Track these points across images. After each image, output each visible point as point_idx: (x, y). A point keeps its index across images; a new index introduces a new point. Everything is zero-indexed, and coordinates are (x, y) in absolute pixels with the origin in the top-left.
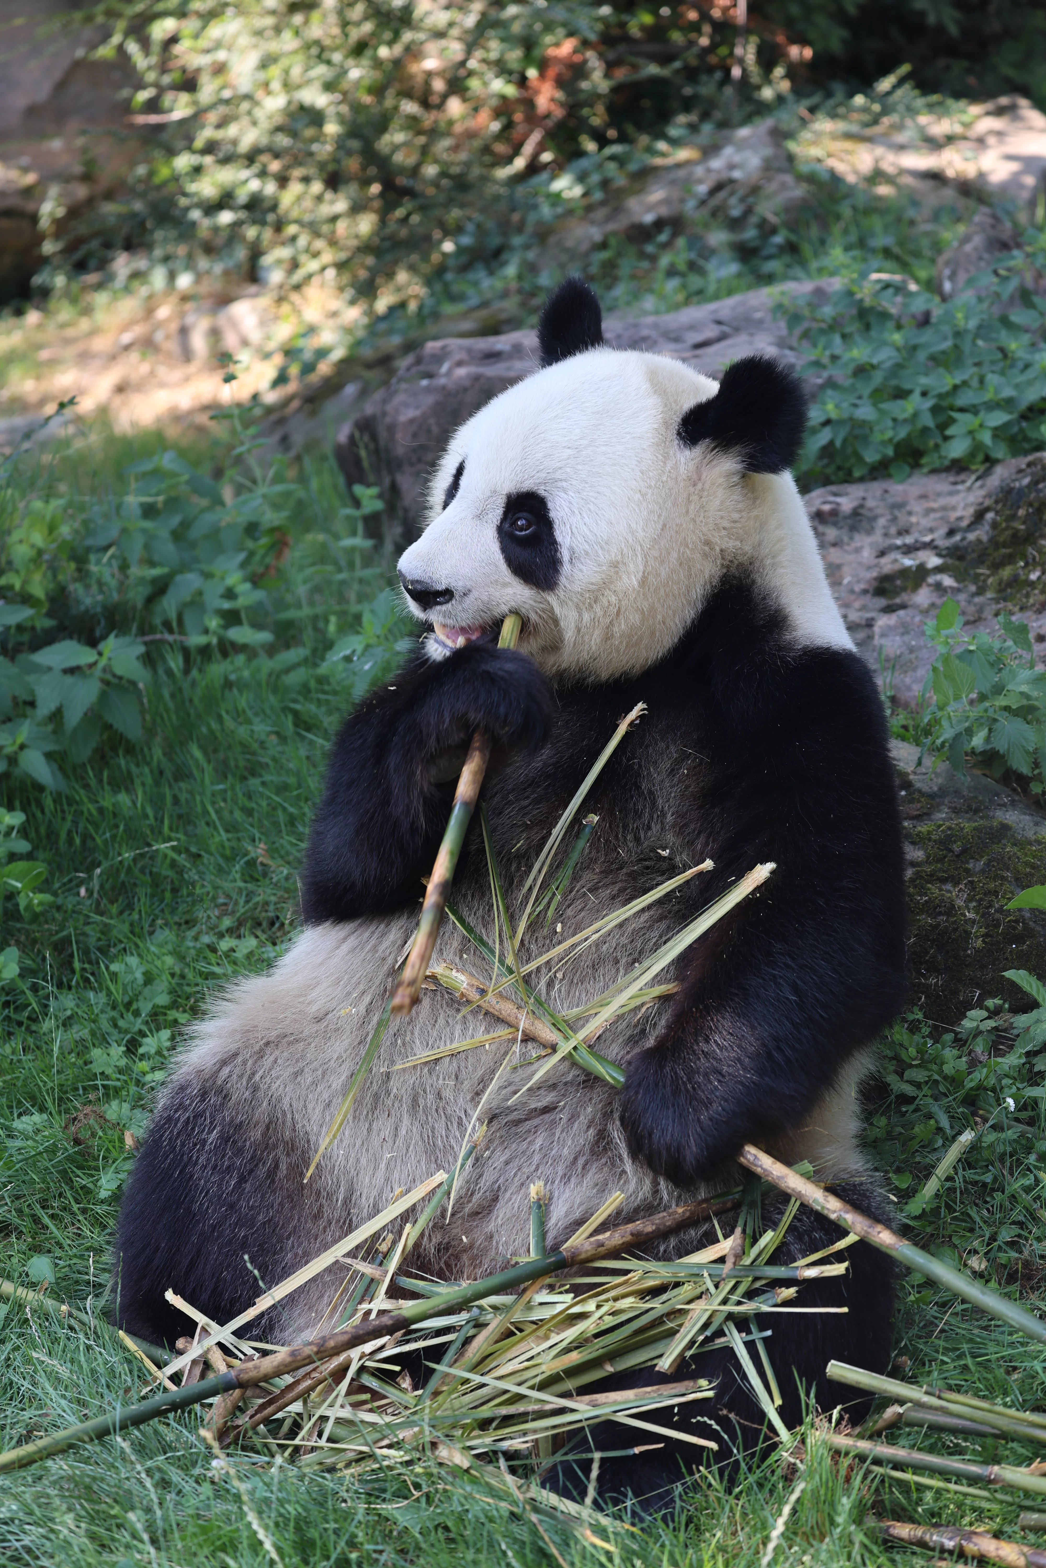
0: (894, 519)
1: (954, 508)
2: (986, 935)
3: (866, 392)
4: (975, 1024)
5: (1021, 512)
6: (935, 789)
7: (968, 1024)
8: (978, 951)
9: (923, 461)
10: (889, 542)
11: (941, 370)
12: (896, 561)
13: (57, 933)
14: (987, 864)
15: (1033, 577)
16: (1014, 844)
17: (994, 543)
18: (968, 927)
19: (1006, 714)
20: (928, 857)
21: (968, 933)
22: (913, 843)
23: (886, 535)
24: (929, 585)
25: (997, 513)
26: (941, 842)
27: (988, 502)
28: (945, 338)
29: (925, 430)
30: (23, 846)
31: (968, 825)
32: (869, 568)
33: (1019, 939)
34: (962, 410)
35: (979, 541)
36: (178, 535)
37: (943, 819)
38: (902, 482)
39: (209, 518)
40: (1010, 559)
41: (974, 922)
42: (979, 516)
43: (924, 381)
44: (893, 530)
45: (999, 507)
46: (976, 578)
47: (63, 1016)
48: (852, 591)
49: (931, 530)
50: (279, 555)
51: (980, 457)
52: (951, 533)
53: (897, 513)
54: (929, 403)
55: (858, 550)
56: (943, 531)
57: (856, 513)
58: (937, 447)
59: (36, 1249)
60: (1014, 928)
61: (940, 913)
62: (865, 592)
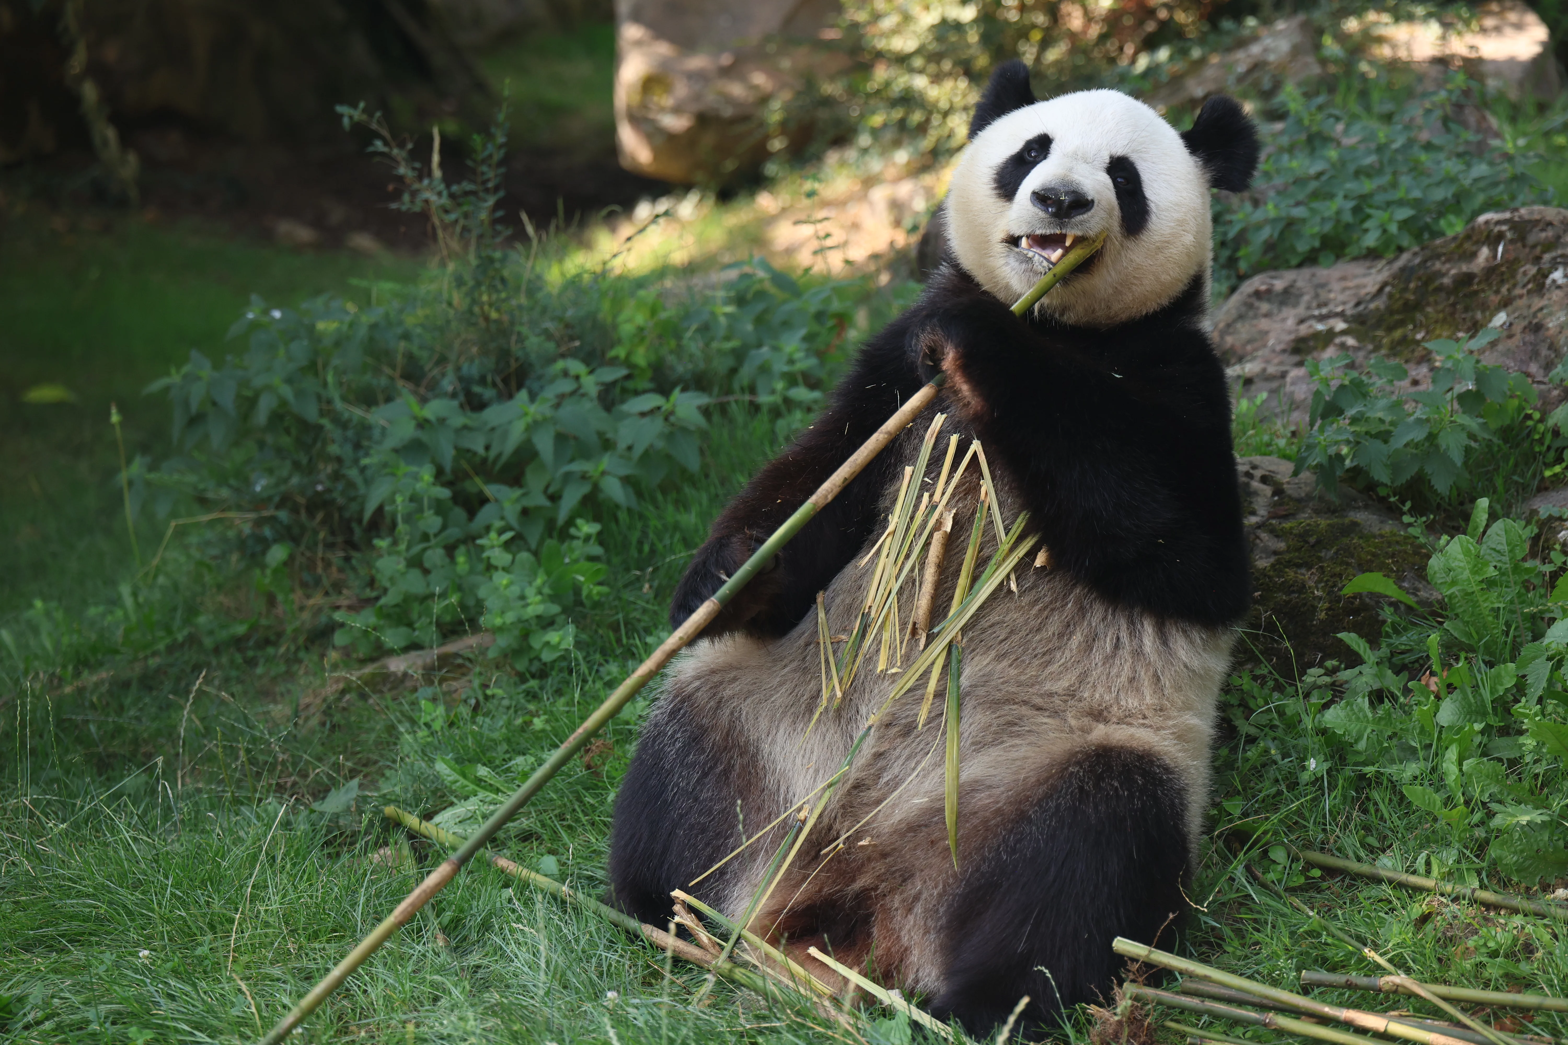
0: (1317, 296)
1: (1365, 286)
2: (1329, 609)
3: (1301, 197)
4: (1313, 679)
5: (1412, 285)
6: (1303, 495)
7: (1308, 679)
8: (1322, 621)
9: (1348, 250)
10: (1310, 313)
11: (1363, 178)
12: (1311, 327)
13: (613, 615)
14: (1336, 553)
15: (1419, 336)
16: (1360, 538)
17: (1390, 311)
18: (1316, 603)
19: (1368, 437)
20: (1289, 547)
21: (1314, 608)
22: (1277, 536)
23: (1308, 308)
24: (1336, 345)
25: (1393, 286)
26: (1300, 535)
27: (1390, 280)
28: (1369, 153)
29: (1348, 226)
30: (598, 550)
31: (1323, 522)
32: (1290, 333)
33: (1356, 612)
34: (1378, 208)
35: (1377, 309)
36: (759, 321)
37: (1305, 518)
38: (1328, 267)
39: (788, 307)
40: (1402, 323)
41: (1320, 598)
42: (1381, 290)
43: (1349, 186)
44: (1314, 304)
45: (1396, 282)
46: (1373, 339)
47: (607, 678)
48: (1274, 351)
49: (1344, 303)
50: (839, 335)
51: (1393, 247)
52: (1358, 304)
53: (1320, 291)
54: (1351, 204)
55: (1284, 320)
56: (1352, 304)
57: (1286, 291)
58: (1359, 239)
59: (551, 852)
60: (1352, 603)
61: (1293, 592)
62: (1284, 351)
